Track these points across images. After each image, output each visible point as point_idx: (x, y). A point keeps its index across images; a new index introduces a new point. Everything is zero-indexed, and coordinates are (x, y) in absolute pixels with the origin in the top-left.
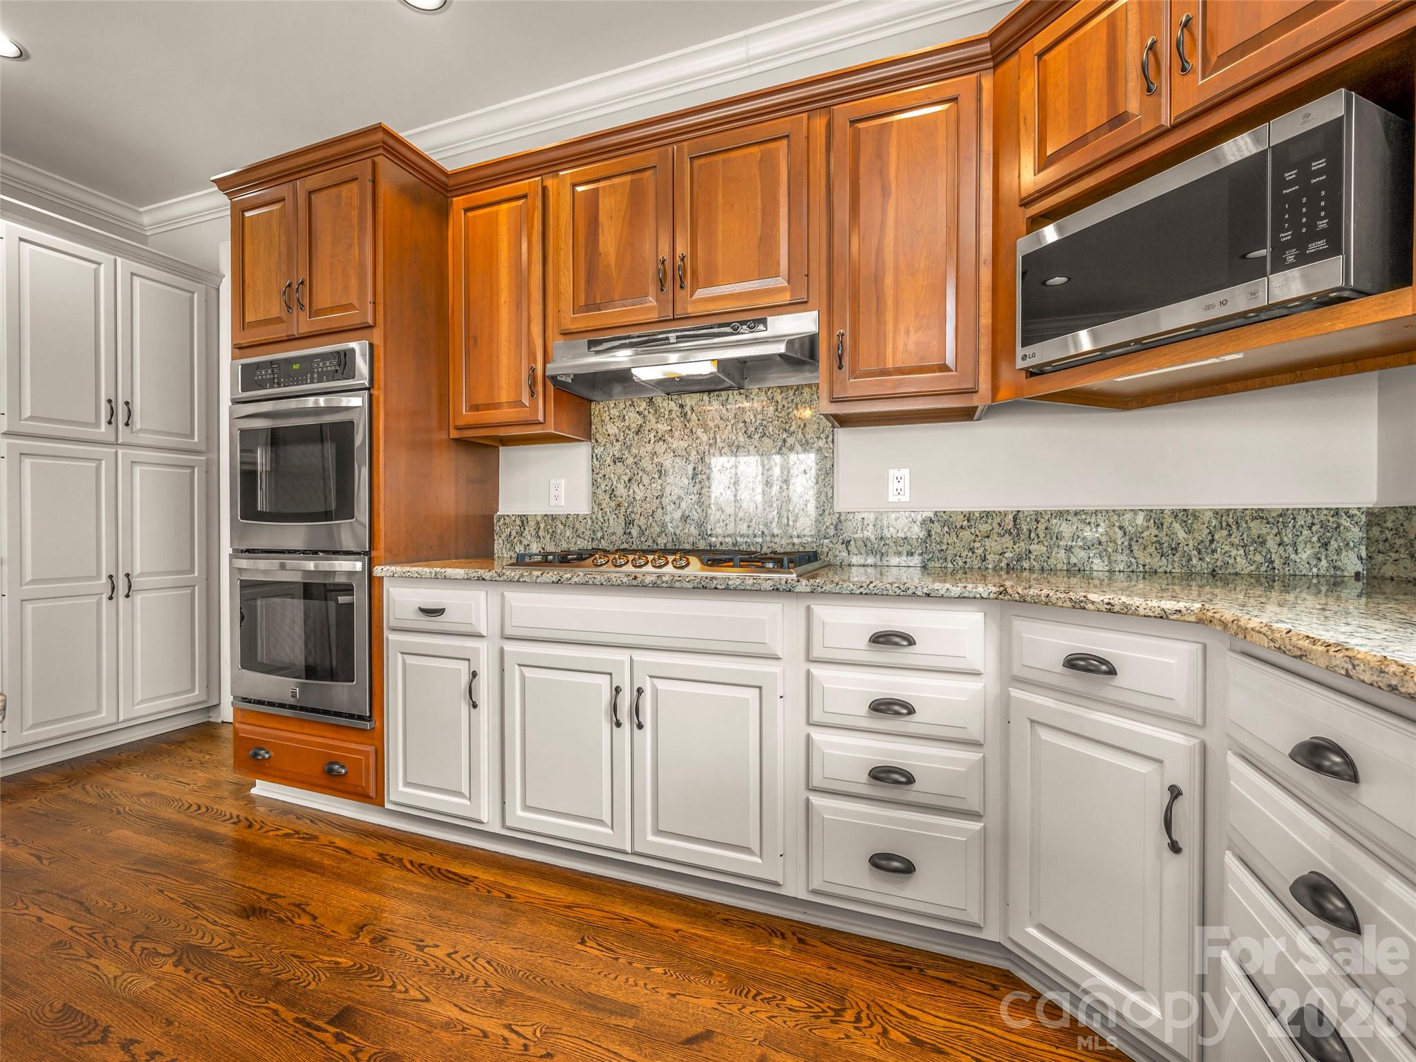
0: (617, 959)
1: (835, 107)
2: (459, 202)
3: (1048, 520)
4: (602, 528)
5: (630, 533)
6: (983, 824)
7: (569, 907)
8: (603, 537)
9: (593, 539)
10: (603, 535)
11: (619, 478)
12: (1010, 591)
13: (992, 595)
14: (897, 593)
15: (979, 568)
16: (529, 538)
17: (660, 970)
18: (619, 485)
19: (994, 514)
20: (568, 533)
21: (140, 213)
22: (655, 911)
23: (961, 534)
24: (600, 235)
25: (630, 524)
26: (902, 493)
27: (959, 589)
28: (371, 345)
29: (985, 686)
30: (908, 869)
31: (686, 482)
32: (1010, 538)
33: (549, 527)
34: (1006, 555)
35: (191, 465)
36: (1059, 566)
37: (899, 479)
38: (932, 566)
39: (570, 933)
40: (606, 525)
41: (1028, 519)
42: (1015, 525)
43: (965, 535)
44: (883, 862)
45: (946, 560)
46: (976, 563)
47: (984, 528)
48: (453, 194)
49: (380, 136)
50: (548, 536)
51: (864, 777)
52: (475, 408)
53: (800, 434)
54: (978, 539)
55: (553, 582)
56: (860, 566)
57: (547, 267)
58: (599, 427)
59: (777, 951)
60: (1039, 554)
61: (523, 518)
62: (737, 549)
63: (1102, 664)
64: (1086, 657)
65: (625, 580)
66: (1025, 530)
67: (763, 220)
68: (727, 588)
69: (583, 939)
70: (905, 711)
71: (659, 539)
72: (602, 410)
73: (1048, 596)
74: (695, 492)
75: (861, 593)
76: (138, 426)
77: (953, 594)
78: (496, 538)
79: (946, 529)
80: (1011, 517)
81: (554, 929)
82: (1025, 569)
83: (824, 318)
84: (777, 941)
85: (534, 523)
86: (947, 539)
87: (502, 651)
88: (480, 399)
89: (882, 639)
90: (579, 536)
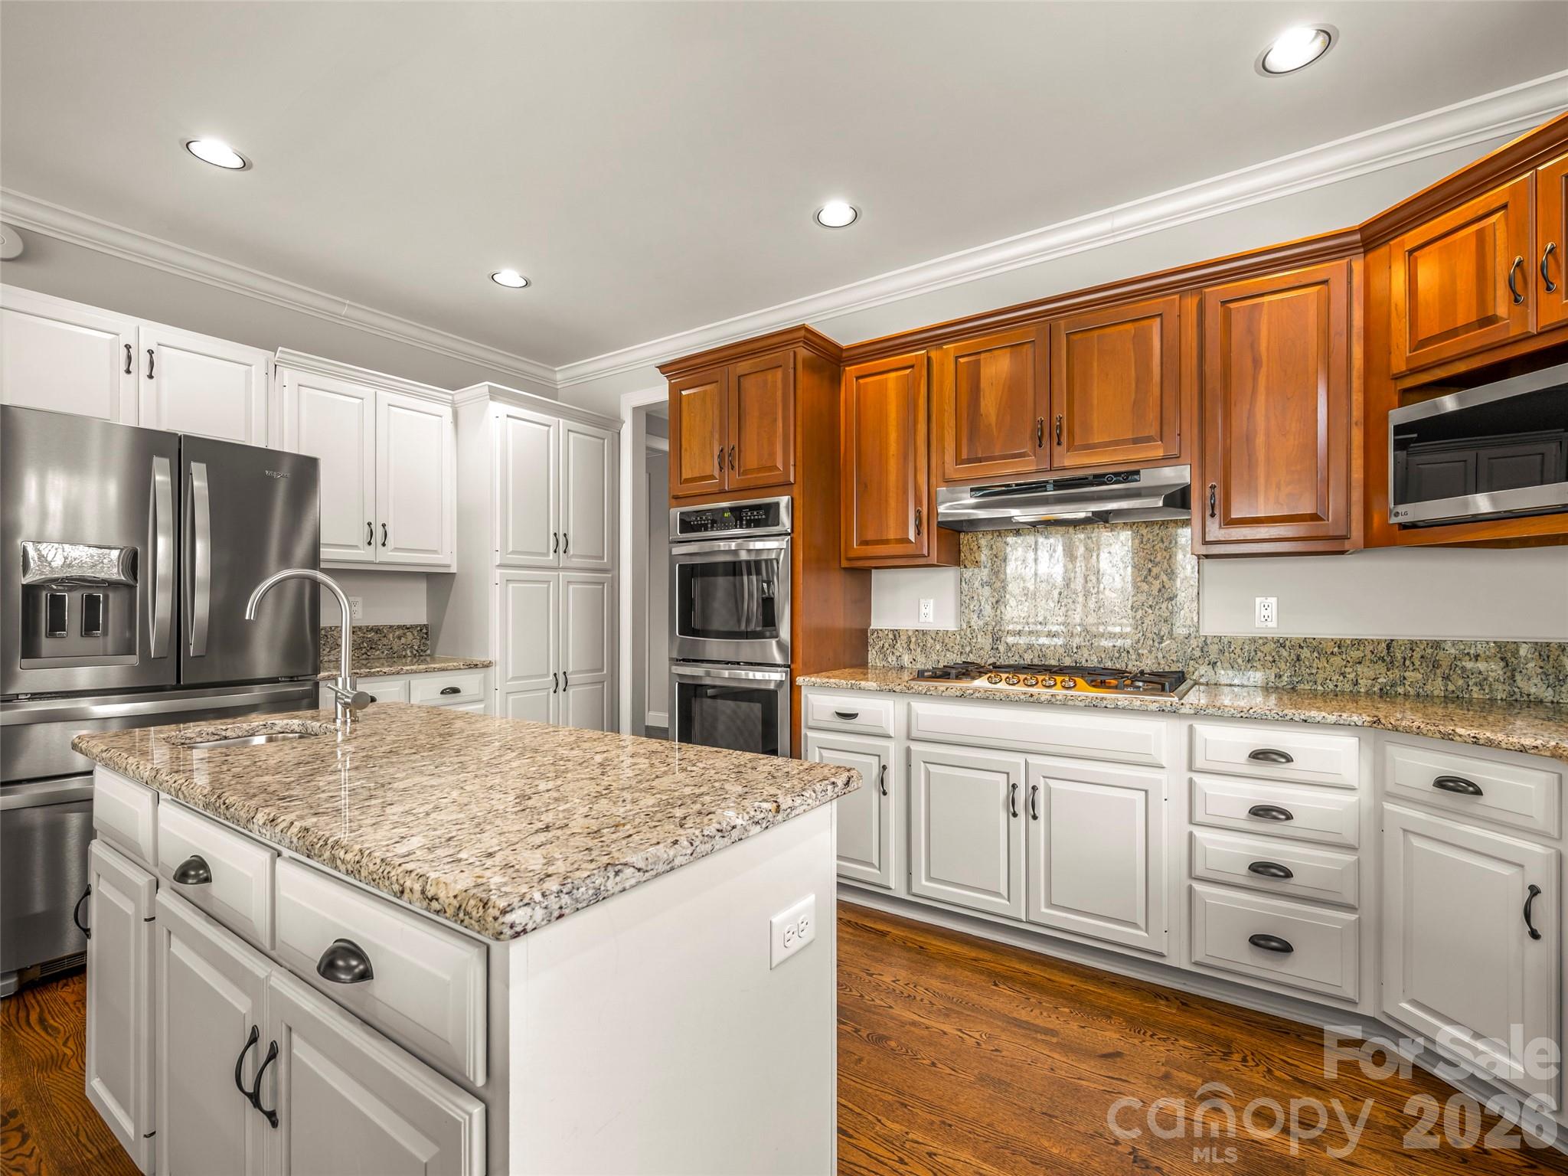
0: (1028, 999)
1: (1207, 290)
2: (851, 371)
3: (1424, 649)
4: (970, 643)
5: (997, 648)
6: (1357, 916)
7: (975, 960)
8: (971, 652)
9: (961, 653)
10: (971, 650)
11: (987, 600)
12: (1383, 721)
13: (1365, 724)
14: (1276, 718)
15: (1351, 691)
16: (901, 650)
17: (1067, 1010)
18: (986, 606)
19: (1366, 643)
20: (938, 647)
21: (555, 372)
22: (1049, 970)
23: (1332, 659)
24: (982, 399)
25: (997, 640)
26: (1269, 620)
27: (1334, 717)
28: (792, 499)
29: (1359, 800)
30: (1286, 948)
31: (1052, 605)
32: (1383, 664)
33: (919, 641)
34: (1380, 680)
35: (603, 581)
36: (1436, 693)
37: (1266, 607)
38: (1301, 687)
39: (983, 978)
40: (974, 641)
41: (1403, 648)
42: (1388, 653)
43: (1337, 661)
44: (1262, 942)
45: (1315, 683)
46: (1348, 687)
47: (1356, 654)
48: (845, 363)
49: (803, 333)
50: (919, 650)
51: (1245, 870)
52: (864, 543)
53: (1165, 563)
54: (1349, 665)
55: (957, 696)
56: (1227, 685)
57: (931, 425)
58: (968, 555)
59: (1163, 1008)
60: (1414, 680)
61: (896, 632)
62: (1102, 666)
63: (1469, 785)
64: (1456, 780)
65: (1022, 697)
66: (1399, 658)
67: (1137, 386)
68: (1116, 708)
69: (995, 982)
70: (1283, 817)
71: (1026, 655)
72: (970, 540)
73: (1419, 727)
74: (1061, 614)
75: (1242, 717)
76: (571, 553)
77: (1329, 721)
78: (870, 649)
79: (1316, 654)
80: (1384, 645)
81: (969, 973)
82: (1400, 694)
83: (1197, 472)
84: (1163, 1002)
85: (905, 637)
86: (1317, 664)
87: (908, 751)
88: (871, 535)
89: (1260, 755)
90: (948, 650)
